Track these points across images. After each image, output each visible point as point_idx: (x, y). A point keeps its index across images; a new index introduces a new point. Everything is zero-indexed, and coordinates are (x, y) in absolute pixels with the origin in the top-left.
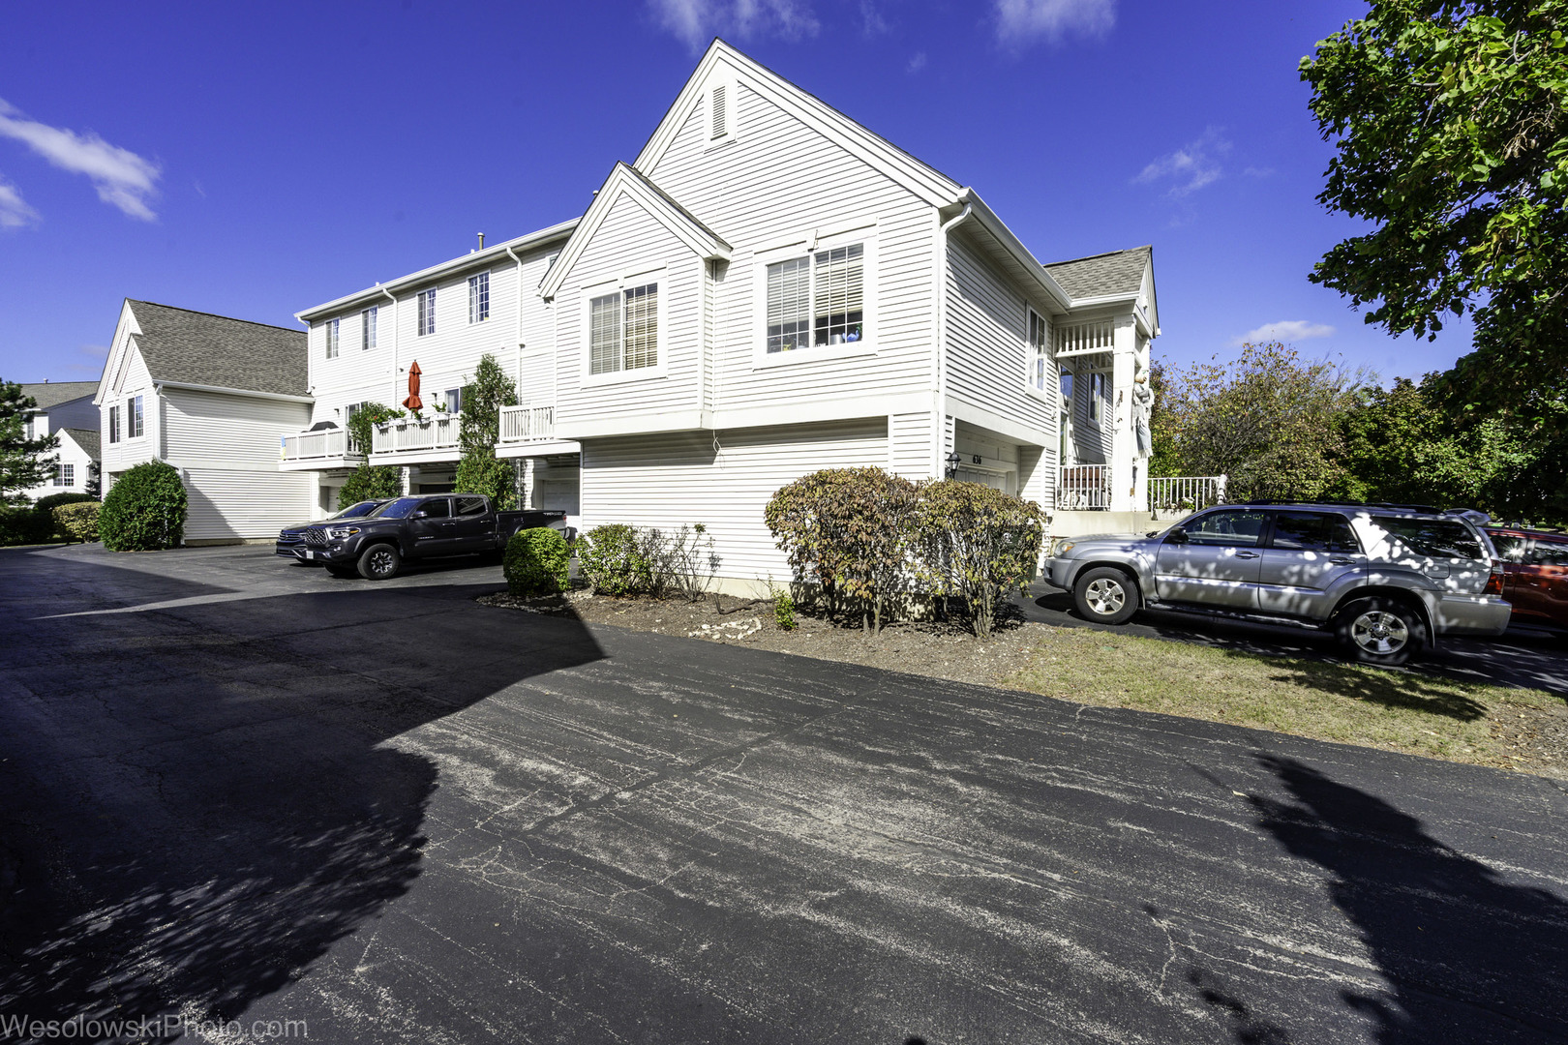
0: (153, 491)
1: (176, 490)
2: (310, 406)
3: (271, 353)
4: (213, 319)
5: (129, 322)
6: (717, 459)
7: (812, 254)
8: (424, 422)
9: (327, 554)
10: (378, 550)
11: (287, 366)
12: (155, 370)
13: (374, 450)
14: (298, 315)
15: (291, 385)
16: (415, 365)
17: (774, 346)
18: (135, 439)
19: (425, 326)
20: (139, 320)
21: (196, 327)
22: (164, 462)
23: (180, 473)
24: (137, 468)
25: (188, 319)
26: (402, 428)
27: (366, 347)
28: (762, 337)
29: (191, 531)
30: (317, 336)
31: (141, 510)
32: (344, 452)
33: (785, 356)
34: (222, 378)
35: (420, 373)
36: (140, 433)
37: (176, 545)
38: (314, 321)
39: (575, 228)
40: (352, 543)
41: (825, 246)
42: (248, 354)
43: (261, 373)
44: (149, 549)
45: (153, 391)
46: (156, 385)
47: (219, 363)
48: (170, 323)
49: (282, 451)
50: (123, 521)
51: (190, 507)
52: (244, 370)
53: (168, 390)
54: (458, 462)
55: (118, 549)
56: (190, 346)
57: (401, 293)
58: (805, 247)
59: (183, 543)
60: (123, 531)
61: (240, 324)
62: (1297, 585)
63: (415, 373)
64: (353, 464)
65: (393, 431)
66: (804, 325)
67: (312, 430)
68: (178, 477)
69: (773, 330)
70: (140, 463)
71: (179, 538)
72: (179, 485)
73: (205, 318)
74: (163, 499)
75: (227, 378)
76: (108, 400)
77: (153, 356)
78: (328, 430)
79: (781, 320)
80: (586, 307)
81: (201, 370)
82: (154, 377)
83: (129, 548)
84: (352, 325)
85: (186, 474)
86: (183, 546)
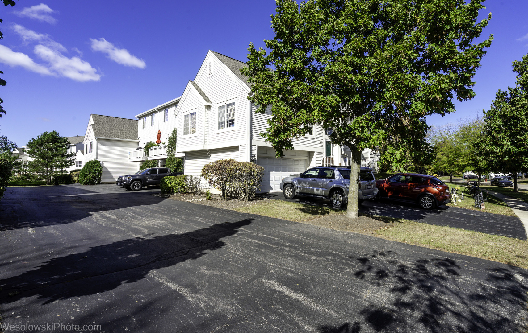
0: (93, 168)
1: (99, 168)
2: (138, 143)
3: (129, 127)
4: (114, 118)
5: (92, 121)
6: (211, 157)
7: (226, 104)
8: (160, 147)
9: (123, 184)
10: (136, 183)
11: (133, 131)
12: (96, 134)
13: (149, 155)
14: (136, 116)
15: (133, 137)
16: (159, 131)
17: (219, 128)
18: (91, 153)
19: (165, 119)
20: (94, 120)
21: (109, 121)
22: (97, 160)
23: (101, 163)
24: (90, 161)
25: (107, 119)
26: (155, 149)
27: (152, 125)
28: (217, 125)
29: (103, 179)
30: (141, 122)
31: (90, 173)
32: (142, 156)
33: (222, 130)
34: (114, 135)
35: (160, 133)
36: (92, 152)
37: (99, 183)
38: (140, 118)
39: (180, 99)
40: (129, 181)
41: (229, 102)
42: (122, 128)
43: (125, 134)
44: (92, 184)
45: (95, 140)
46: (96, 138)
47: (114, 131)
48: (102, 120)
49: (129, 156)
50: (85, 176)
51: (103, 173)
52: (120, 133)
53: (99, 139)
54: (166, 159)
55: (84, 184)
56: (107, 127)
57: (160, 110)
58: (225, 102)
59: (101, 183)
60: (85, 179)
61: (121, 119)
62: (322, 188)
63: (159, 133)
64: (145, 160)
65: (153, 150)
66: (225, 122)
67: (137, 150)
68: (100, 164)
69: (219, 123)
70: (91, 160)
71: (100, 181)
72: (100, 166)
73: (112, 118)
74: (96, 170)
75: (115, 135)
76: (86, 143)
77: (96, 130)
78: (139, 150)
79: (221, 121)
80: (183, 117)
81: (108, 133)
82: (95, 136)
83: (86, 184)
84: (149, 119)
85: (103, 163)
86: (101, 184)
